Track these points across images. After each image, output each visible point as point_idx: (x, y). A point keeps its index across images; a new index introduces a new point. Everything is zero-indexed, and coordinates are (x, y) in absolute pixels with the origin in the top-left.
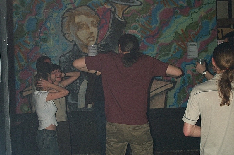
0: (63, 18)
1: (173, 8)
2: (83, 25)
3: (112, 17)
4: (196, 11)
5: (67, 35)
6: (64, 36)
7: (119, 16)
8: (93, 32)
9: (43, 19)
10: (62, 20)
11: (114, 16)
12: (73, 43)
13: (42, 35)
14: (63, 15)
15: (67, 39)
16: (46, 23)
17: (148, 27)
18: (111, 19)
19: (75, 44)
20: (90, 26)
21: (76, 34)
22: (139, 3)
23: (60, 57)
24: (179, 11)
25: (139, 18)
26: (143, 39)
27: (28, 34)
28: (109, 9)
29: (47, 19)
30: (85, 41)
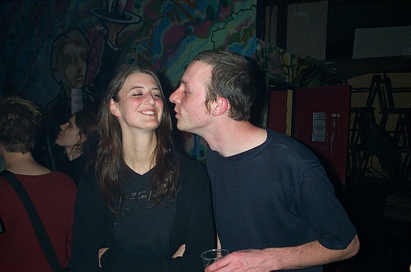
1: (185, 24)
3: (103, 44)
5: (55, 74)
6: (53, 75)
7: (112, 42)
8: (81, 69)
9: (34, 51)
10: (52, 51)
12: (61, 85)
14: (53, 44)
16: (37, 57)
17: (147, 59)
18: (103, 49)
19: (63, 86)
22: (138, 19)
25: (137, 43)
28: (100, 31)
29: (38, 52)
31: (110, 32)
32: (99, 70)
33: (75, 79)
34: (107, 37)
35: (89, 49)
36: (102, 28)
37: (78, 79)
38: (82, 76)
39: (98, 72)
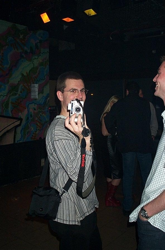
1: (20, 52)
24: (24, 56)
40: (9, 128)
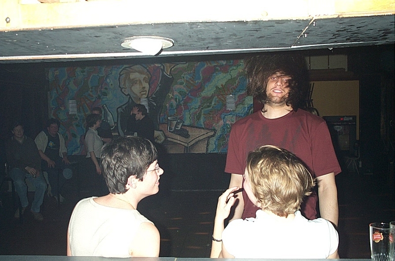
0: (120, 75)
1: (215, 66)
2: (137, 81)
3: (161, 74)
4: (235, 68)
5: (123, 90)
6: (121, 90)
7: (167, 73)
8: (145, 87)
9: (104, 76)
10: (120, 77)
11: (163, 73)
12: (129, 96)
13: (103, 90)
14: (120, 73)
15: (123, 93)
16: (106, 80)
17: (192, 82)
18: (161, 76)
19: (130, 97)
20: (142, 81)
21: (131, 89)
23: (118, 108)
24: (219, 69)
25: (185, 74)
26: (187, 93)
27: (92, 89)
28: (159, 67)
29: (107, 77)
30: (139, 95)
31: (165, 68)
32: (158, 88)
33: (140, 93)
34: (163, 70)
35: (150, 76)
36: (160, 65)
37: (142, 93)
38: (146, 91)
39: (157, 89)
40: (201, 138)
